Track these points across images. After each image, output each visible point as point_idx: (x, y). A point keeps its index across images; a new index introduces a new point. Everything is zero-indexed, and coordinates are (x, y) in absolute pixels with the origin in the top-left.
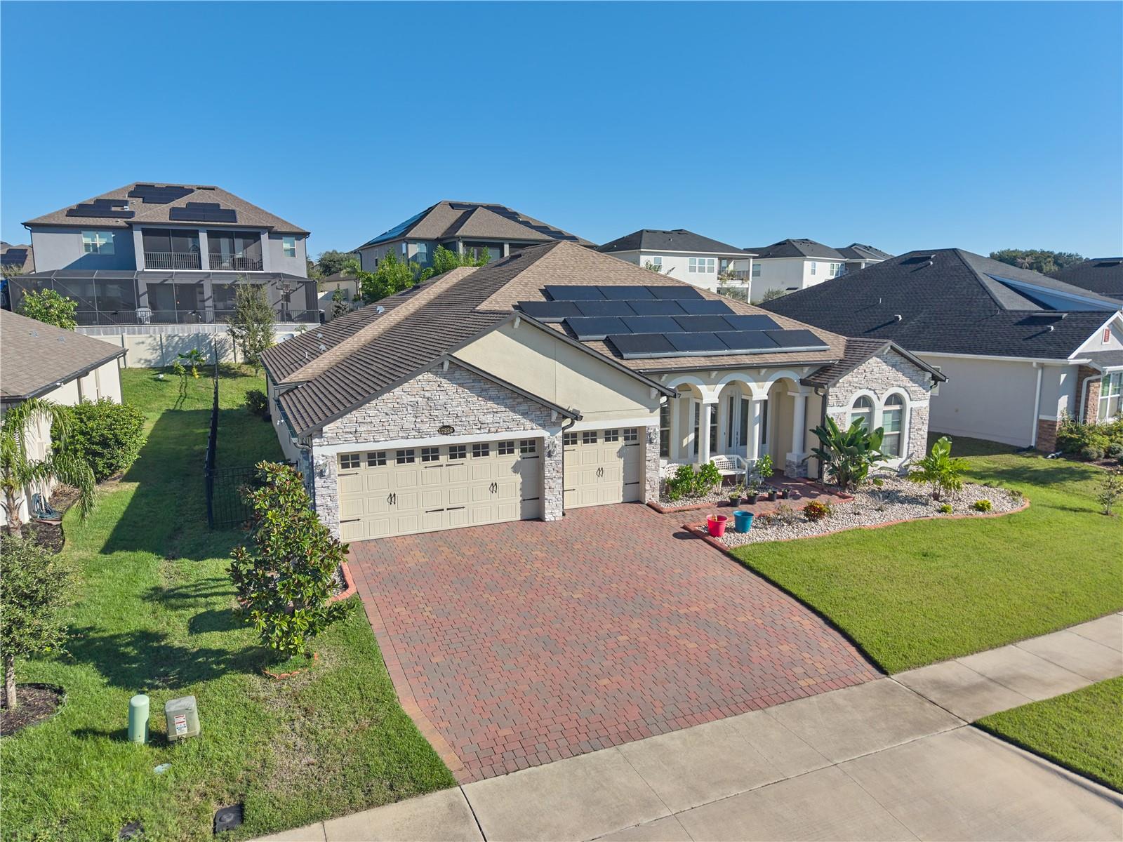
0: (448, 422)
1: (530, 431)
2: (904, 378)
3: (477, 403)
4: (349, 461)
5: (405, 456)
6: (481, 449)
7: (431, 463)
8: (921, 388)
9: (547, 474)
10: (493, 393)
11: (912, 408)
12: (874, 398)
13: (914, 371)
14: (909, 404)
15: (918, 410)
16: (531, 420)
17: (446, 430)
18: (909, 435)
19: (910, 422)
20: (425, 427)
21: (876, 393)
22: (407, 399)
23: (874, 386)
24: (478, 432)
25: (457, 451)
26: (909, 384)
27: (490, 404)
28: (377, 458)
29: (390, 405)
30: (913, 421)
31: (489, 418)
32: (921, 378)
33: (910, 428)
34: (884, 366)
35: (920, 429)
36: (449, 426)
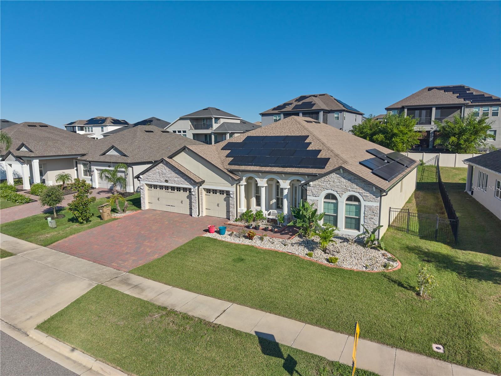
0: (167, 179)
1: (187, 185)
2: (357, 187)
3: (174, 174)
4: (150, 186)
5: (161, 187)
6: (179, 189)
7: (167, 191)
8: (371, 195)
9: (192, 201)
10: (177, 172)
11: (365, 205)
12: (337, 196)
13: (365, 184)
14: (363, 203)
15: (370, 208)
16: (188, 182)
17: (166, 181)
18: (364, 220)
19: (364, 213)
20: (162, 179)
21: (338, 193)
22: (157, 171)
23: (336, 189)
24: (174, 183)
25: (173, 188)
26: (361, 191)
27: (176, 175)
28: (155, 187)
29: (154, 172)
30: (366, 213)
31: (176, 179)
32: (371, 189)
33: (364, 217)
34: (343, 180)
35: (372, 218)
36: (167, 180)
